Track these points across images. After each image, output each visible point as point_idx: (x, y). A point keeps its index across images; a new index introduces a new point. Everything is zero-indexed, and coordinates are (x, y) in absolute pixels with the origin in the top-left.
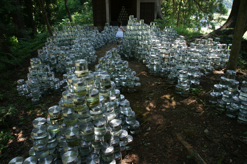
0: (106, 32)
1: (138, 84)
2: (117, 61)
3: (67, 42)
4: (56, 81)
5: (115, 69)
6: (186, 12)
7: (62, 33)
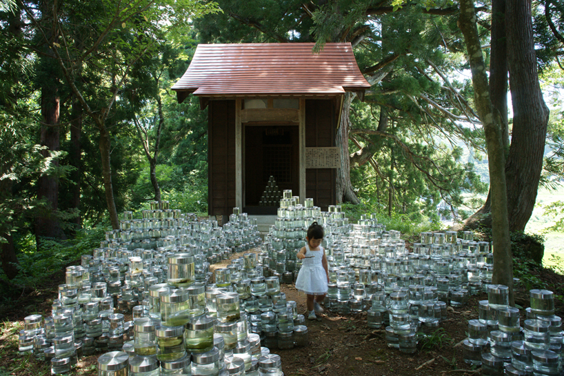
0: (233, 227)
1: (300, 328)
2: (254, 276)
3: (149, 242)
4: (116, 318)
5: (251, 295)
6: (405, 191)
7: (140, 222)
